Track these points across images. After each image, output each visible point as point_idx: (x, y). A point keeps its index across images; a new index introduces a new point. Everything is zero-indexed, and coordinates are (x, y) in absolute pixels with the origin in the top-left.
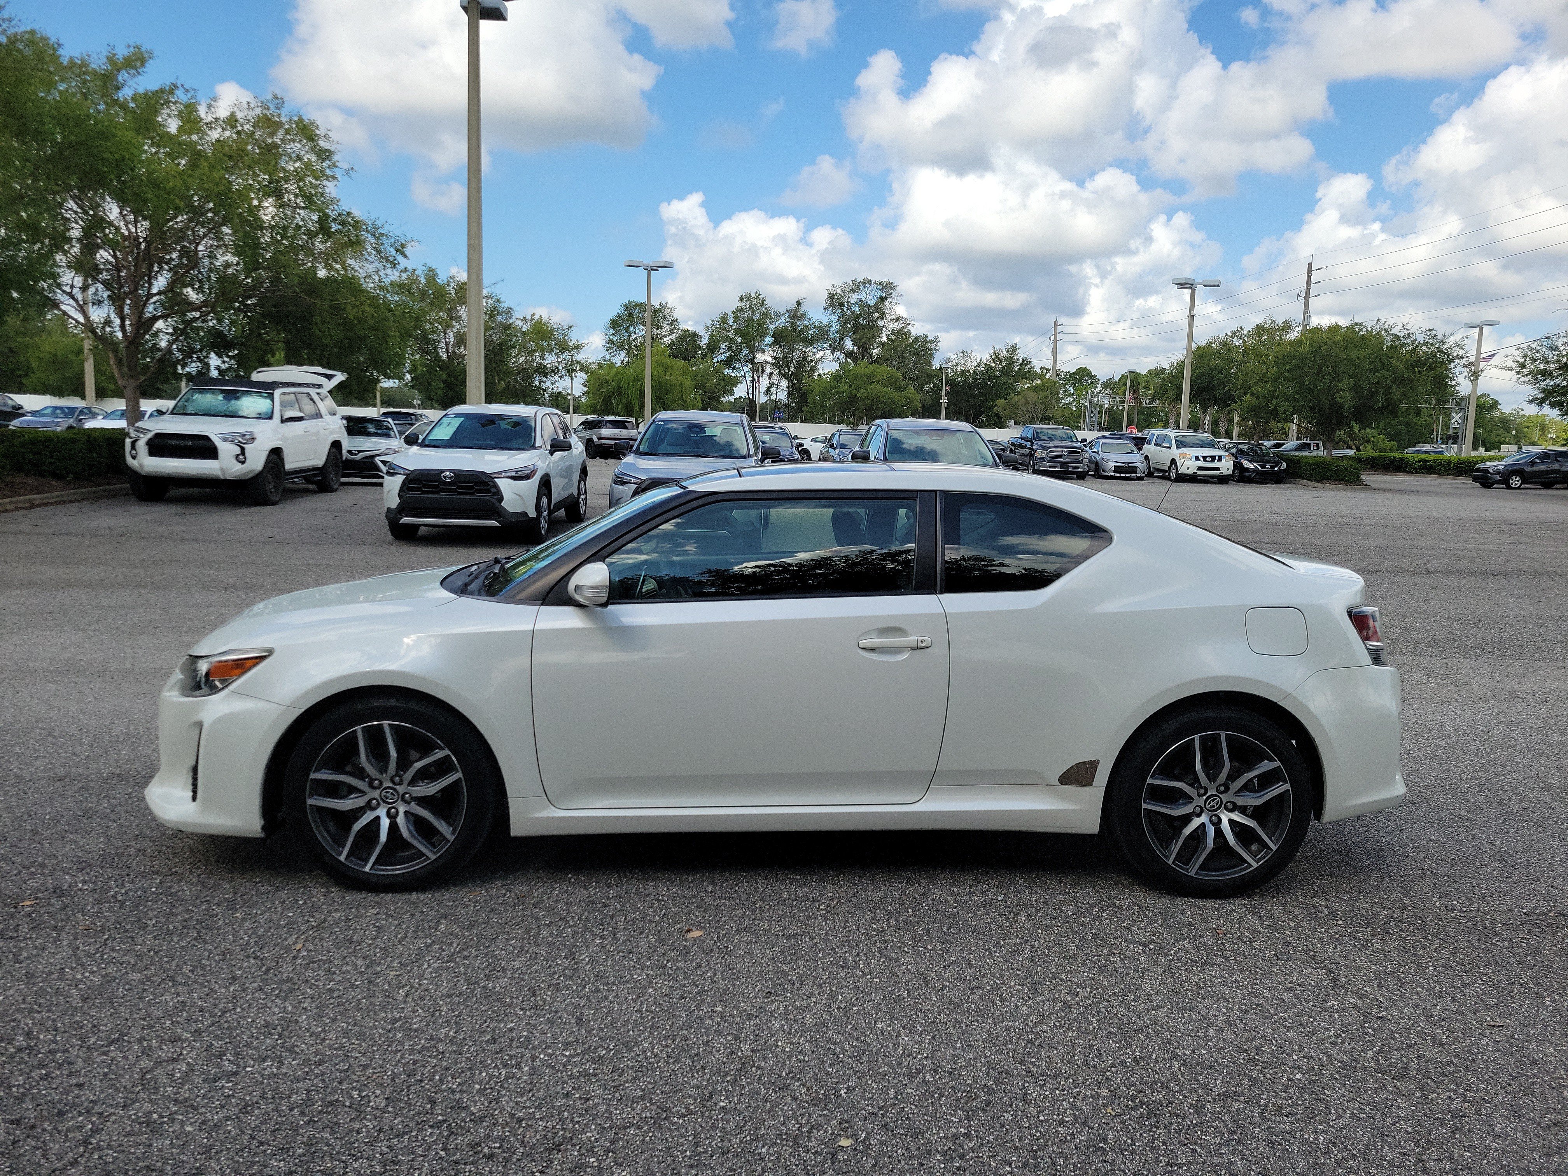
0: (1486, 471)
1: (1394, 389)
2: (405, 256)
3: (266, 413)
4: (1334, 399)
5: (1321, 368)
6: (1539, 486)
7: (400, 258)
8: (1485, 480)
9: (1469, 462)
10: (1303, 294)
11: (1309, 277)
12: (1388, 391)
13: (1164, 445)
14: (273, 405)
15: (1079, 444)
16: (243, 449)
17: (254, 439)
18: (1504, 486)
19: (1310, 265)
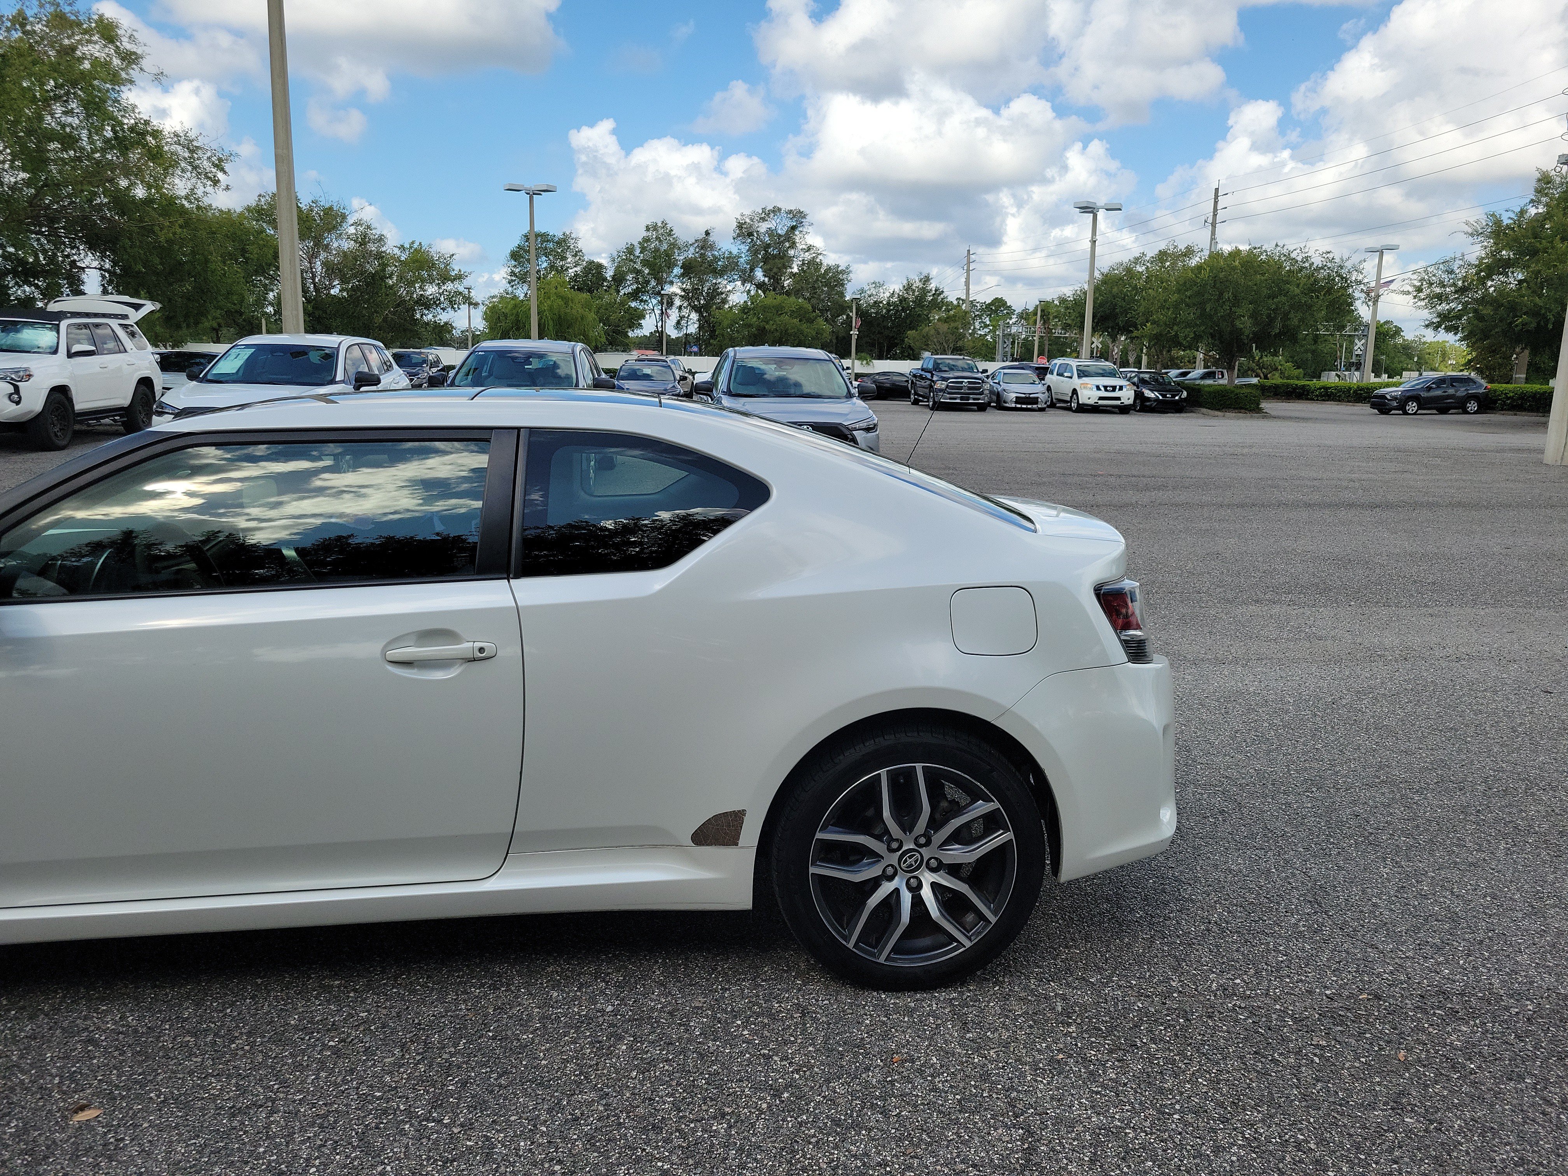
0: (1383, 397)
1: (1292, 315)
2: (225, 173)
3: (51, 348)
4: (1233, 326)
5: (1221, 294)
6: (1435, 412)
7: (220, 175)
8: (1382, 406)
9: (1368, 389)
10: (1210, 220)
11: (1216, 203)
12: (1286, 317)
13: (1066, 374)
14: (58, 338)
15: (980, 375)
16: (17, 389)
17: (30, 376)
18: (1401, 412)
19: (1217, 190)
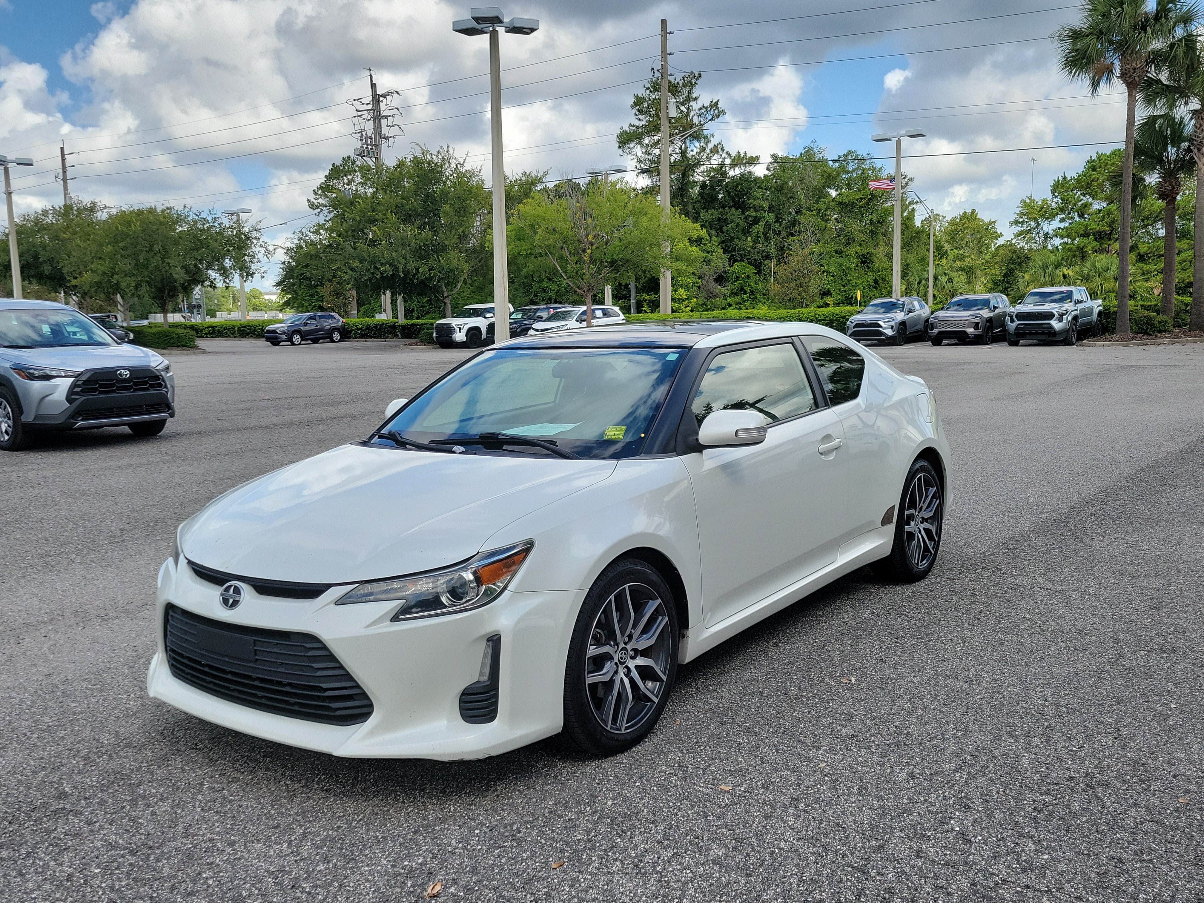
0: (274, 332)
5: (151, 246)
8: (274, 339)
10: (61, 176)
11: (63, 160)
18: (289, 343)
19: (62, 149)
